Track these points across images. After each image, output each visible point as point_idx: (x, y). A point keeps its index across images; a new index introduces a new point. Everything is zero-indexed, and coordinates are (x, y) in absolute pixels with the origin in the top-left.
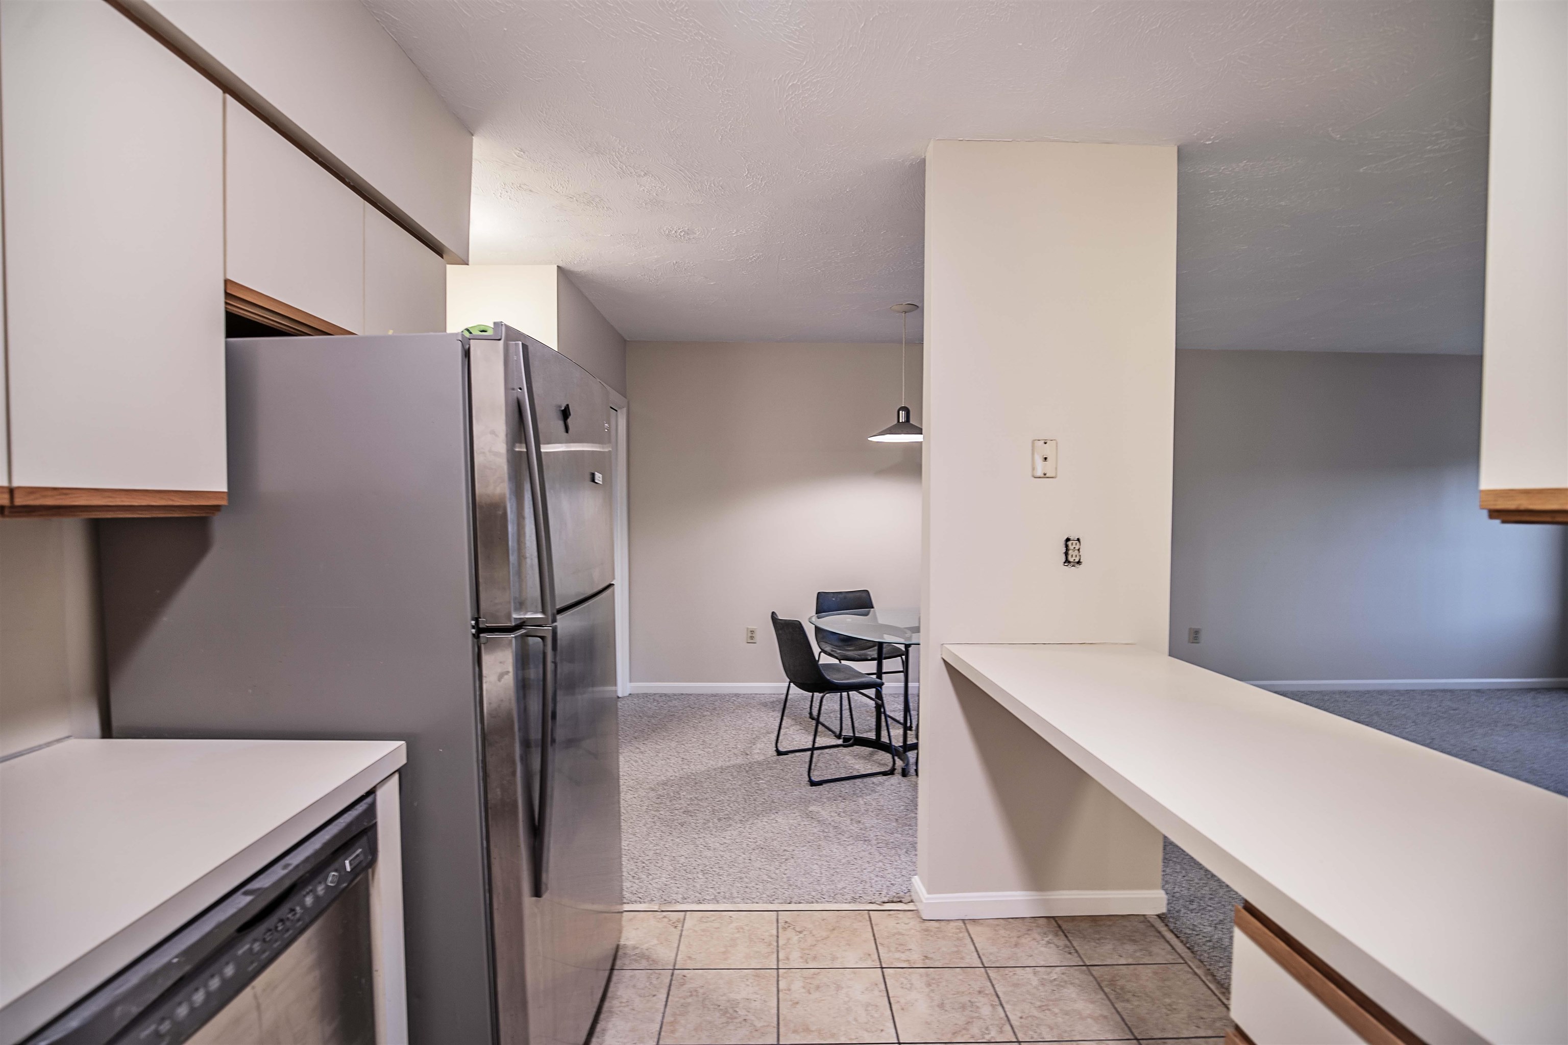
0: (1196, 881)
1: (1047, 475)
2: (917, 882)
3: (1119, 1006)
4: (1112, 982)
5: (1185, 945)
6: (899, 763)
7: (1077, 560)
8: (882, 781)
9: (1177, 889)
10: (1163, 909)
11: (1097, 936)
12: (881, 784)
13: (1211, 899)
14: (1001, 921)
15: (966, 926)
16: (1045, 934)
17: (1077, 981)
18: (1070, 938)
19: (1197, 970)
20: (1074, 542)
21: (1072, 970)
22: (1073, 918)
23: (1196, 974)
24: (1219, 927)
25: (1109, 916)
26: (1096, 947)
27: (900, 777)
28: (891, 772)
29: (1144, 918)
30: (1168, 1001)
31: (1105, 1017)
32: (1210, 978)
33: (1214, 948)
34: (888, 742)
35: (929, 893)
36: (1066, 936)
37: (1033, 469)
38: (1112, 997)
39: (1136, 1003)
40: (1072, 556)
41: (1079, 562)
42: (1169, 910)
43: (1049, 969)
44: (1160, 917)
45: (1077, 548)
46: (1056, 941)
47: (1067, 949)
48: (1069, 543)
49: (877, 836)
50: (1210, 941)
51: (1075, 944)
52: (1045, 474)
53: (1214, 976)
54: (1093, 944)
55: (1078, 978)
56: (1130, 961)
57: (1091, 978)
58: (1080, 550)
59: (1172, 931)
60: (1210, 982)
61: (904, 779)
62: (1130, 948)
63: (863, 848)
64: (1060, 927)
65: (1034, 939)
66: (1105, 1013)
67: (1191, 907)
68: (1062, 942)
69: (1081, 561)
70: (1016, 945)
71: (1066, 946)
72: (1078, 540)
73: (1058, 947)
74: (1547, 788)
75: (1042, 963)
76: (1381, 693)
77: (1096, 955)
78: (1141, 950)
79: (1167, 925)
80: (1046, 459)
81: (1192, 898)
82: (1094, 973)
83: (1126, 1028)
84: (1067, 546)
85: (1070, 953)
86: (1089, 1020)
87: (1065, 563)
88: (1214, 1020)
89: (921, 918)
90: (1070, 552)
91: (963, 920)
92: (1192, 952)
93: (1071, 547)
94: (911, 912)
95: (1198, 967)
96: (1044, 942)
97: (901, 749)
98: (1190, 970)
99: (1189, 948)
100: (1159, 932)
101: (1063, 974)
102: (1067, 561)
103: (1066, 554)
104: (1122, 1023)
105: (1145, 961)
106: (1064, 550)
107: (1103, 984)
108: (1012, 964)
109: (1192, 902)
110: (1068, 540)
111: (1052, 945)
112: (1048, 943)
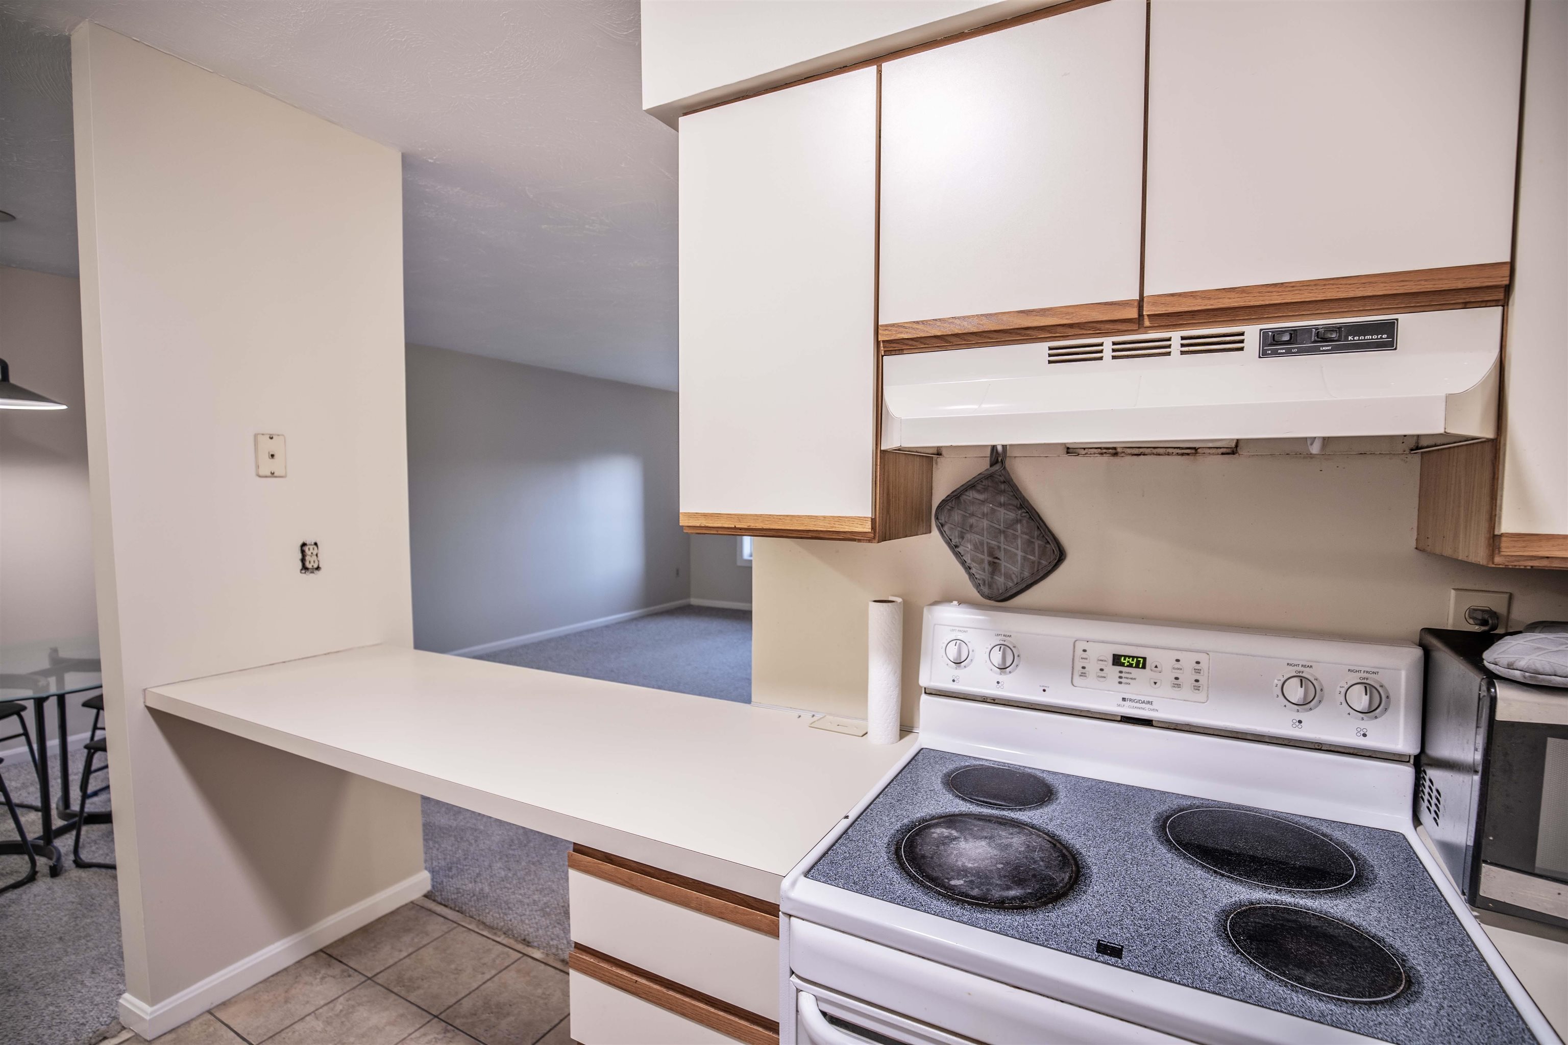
0: (450, 848)
1: (275, 474)
2: (129, 1001)
3: (412, 998)
4: (400, 980)
5: (455, 910)
6: (41, 861)
7: (316, 566)
8: (14, 897)
9: (435, 864)
10: (428, 887)
11: (372, 945)
12: (13, 902)
13: (465, 859)
14: (261, 985)
15: (215, 1016)
16: (316, 971)
17: (365, 999)
18: (345, 961)
19: (470, 927)
20: (311, 547)
21: (356, 991)
22: (342, 940)
23: (470, 929)
24: (478, 880)
25: (379, 920)
26: (374, 956)
27: (49, 880)
28: (32, 878)
29: (413, 905)
30: (453, 966)
31: (402, 1015)
32: (481, 927)
33: (478, 900)
34: (19, 838)
35: (152, 1003)
36: (340, 962)
37: (258, 467)
38: (403, 993)
39: (426, 986)
40: (310, 562)
41: (318, 568)
42: (433, 886)
43: (331, 1005)
44: (427, 896)
45: (315, 553)
46: (330, 972)
47: (345, 974)
48: (306, 549)
49: (30, 974)
50: (474, 895)
51: (352, 964)
52: (273, 474)
53: (484, 923)
54: (371, 954)
55: (365, 996)
56: (411, 950)
57: (379, 987)
58: (318, 555)
59: (441, 904)
60: (482, 930)
61: (57, 880)
62: (406, 939)
63: (8, 1004)
64: (330, 956)
65: (306, 983)
66: (401, 1011)
67: (450, 874)
68: (337, 969)
69: (320, 566)
70: (286, 1001)
71: (343, 971)
72: (316, 544)
73: (334, 977)
74: (653, 687)
75: (322, 1003)
76: (550, 640)
77: (377, 963)
78: (418, 935)
79: (434, 901)
80: (273, 456)
81: (449, 866)
82: (379, 981)
83: (424, 1013)
84: (303, 552)
85: (350, 976)
86: (388, 1028)
87: (301, 570)
88: (494, 961)
89: (148, 1041)
90: (308, 558)
91: (209, 1012)
92: (462, 913)
93: (308, 552)
94: (128, 1042)
95: (470, 923)
96: (318, 980)
97: (41, 842)
98: (464, 929)
99: (458, 911)
100: (430, 910)
101: (347, 1001)
102: (305, 568)
103: (303, 560)
104: (419, 1010)
105: (424, 942)
106: (300, 556)
107: (391, 987)
108: (287, 1022)
109: (450, 869)
110: (304, 545)
111: (326, 979)
112: (323, 978)
